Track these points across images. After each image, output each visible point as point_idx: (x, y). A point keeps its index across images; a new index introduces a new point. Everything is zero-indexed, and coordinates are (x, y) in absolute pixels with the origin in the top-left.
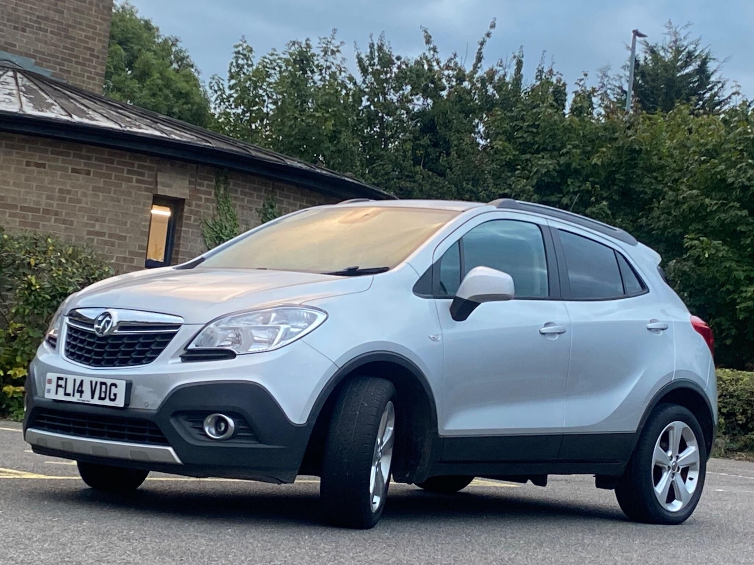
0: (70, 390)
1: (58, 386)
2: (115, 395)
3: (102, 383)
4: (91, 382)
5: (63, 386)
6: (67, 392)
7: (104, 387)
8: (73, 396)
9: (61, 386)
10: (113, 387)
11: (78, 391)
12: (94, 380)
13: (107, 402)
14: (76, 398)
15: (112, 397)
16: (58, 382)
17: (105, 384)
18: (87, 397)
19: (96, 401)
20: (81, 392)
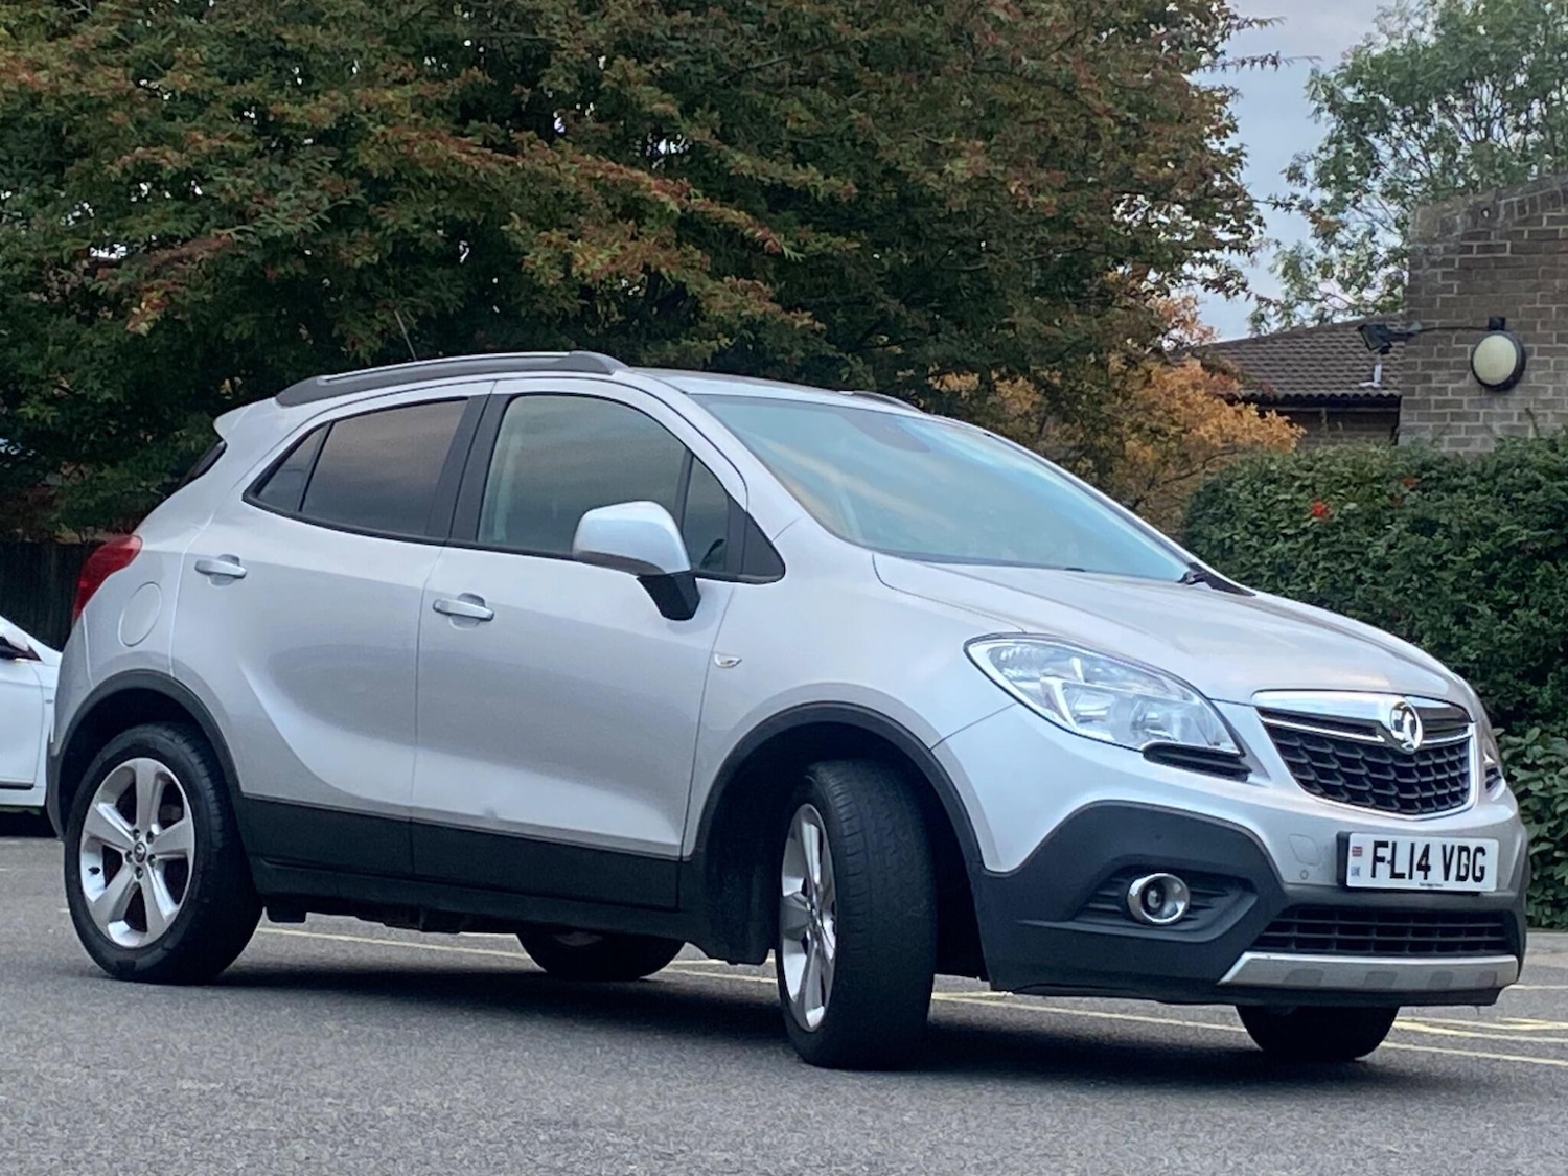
0: (1402, 866)
1: (1377, 859)
2: (1482, 869)
3: (1464, 849)
4: (1444, 847)
5: (1389, 858)
6: (1397, 871)
7: (1464, 854)
8: (1411, 877)
9: (1382, 860)
10: (1479, 855)
11: (1420, 868)
12: (1449, 842)
13: (1470, 885)
14: (1417, 882)
15: (1478, 874)
16: (1375, 852)
17: (1466, 849)
18: (1436, 878)
19: (1453, 885)
20: (1425, 868)
